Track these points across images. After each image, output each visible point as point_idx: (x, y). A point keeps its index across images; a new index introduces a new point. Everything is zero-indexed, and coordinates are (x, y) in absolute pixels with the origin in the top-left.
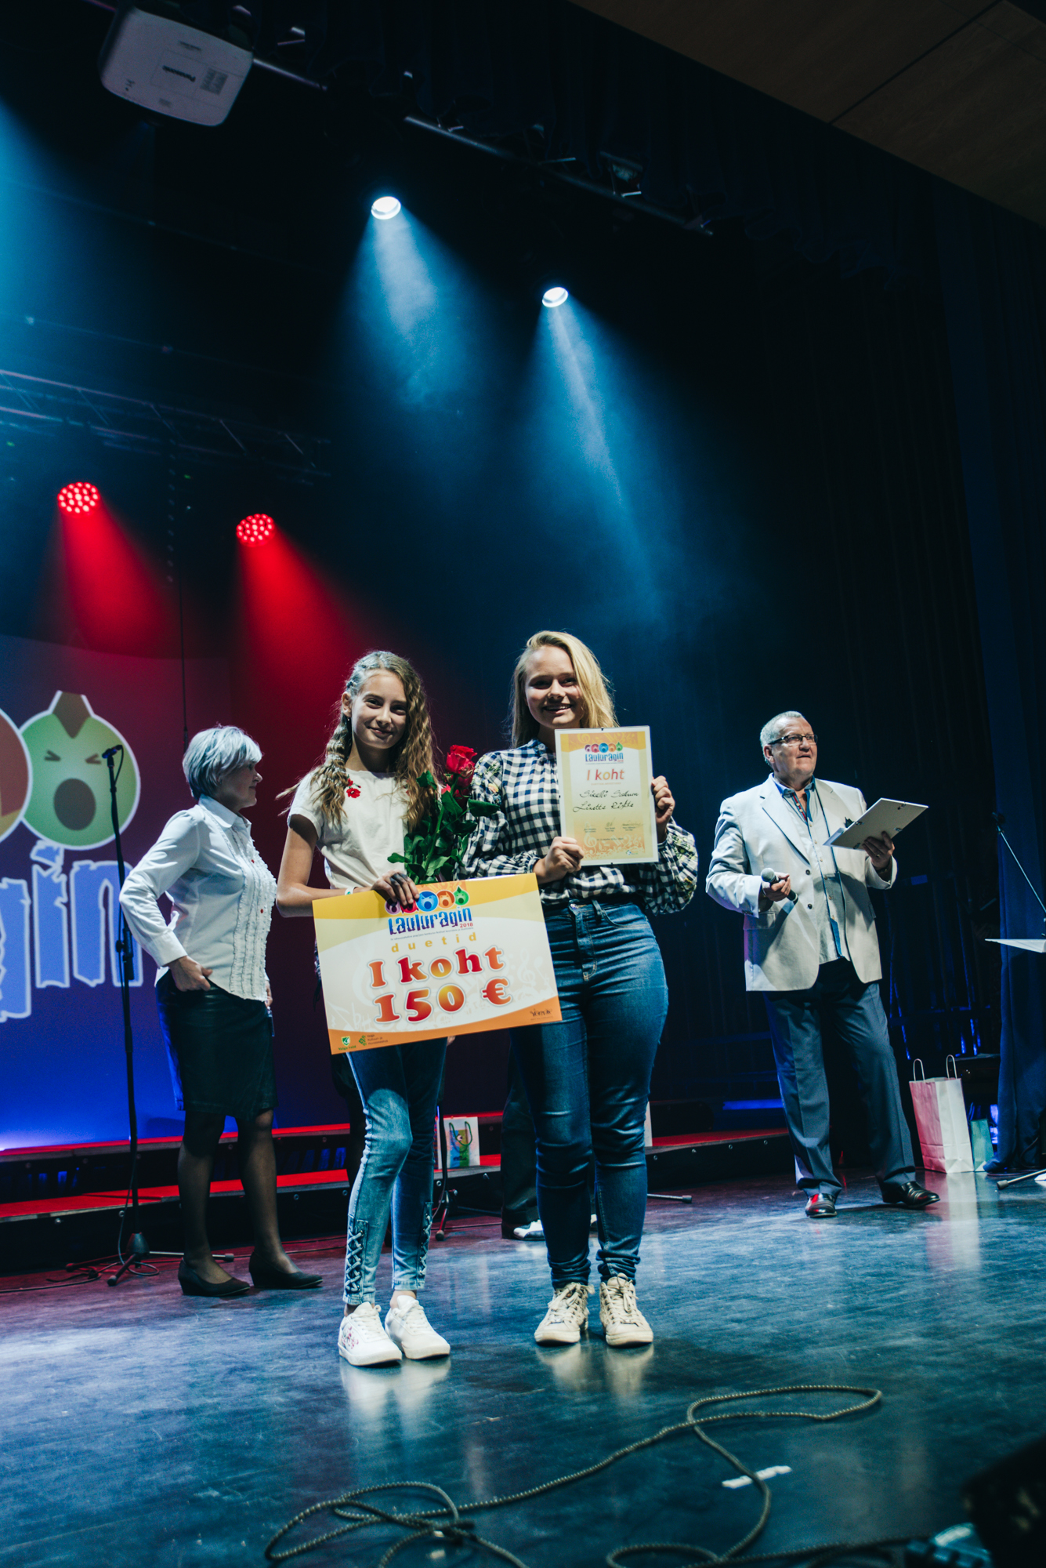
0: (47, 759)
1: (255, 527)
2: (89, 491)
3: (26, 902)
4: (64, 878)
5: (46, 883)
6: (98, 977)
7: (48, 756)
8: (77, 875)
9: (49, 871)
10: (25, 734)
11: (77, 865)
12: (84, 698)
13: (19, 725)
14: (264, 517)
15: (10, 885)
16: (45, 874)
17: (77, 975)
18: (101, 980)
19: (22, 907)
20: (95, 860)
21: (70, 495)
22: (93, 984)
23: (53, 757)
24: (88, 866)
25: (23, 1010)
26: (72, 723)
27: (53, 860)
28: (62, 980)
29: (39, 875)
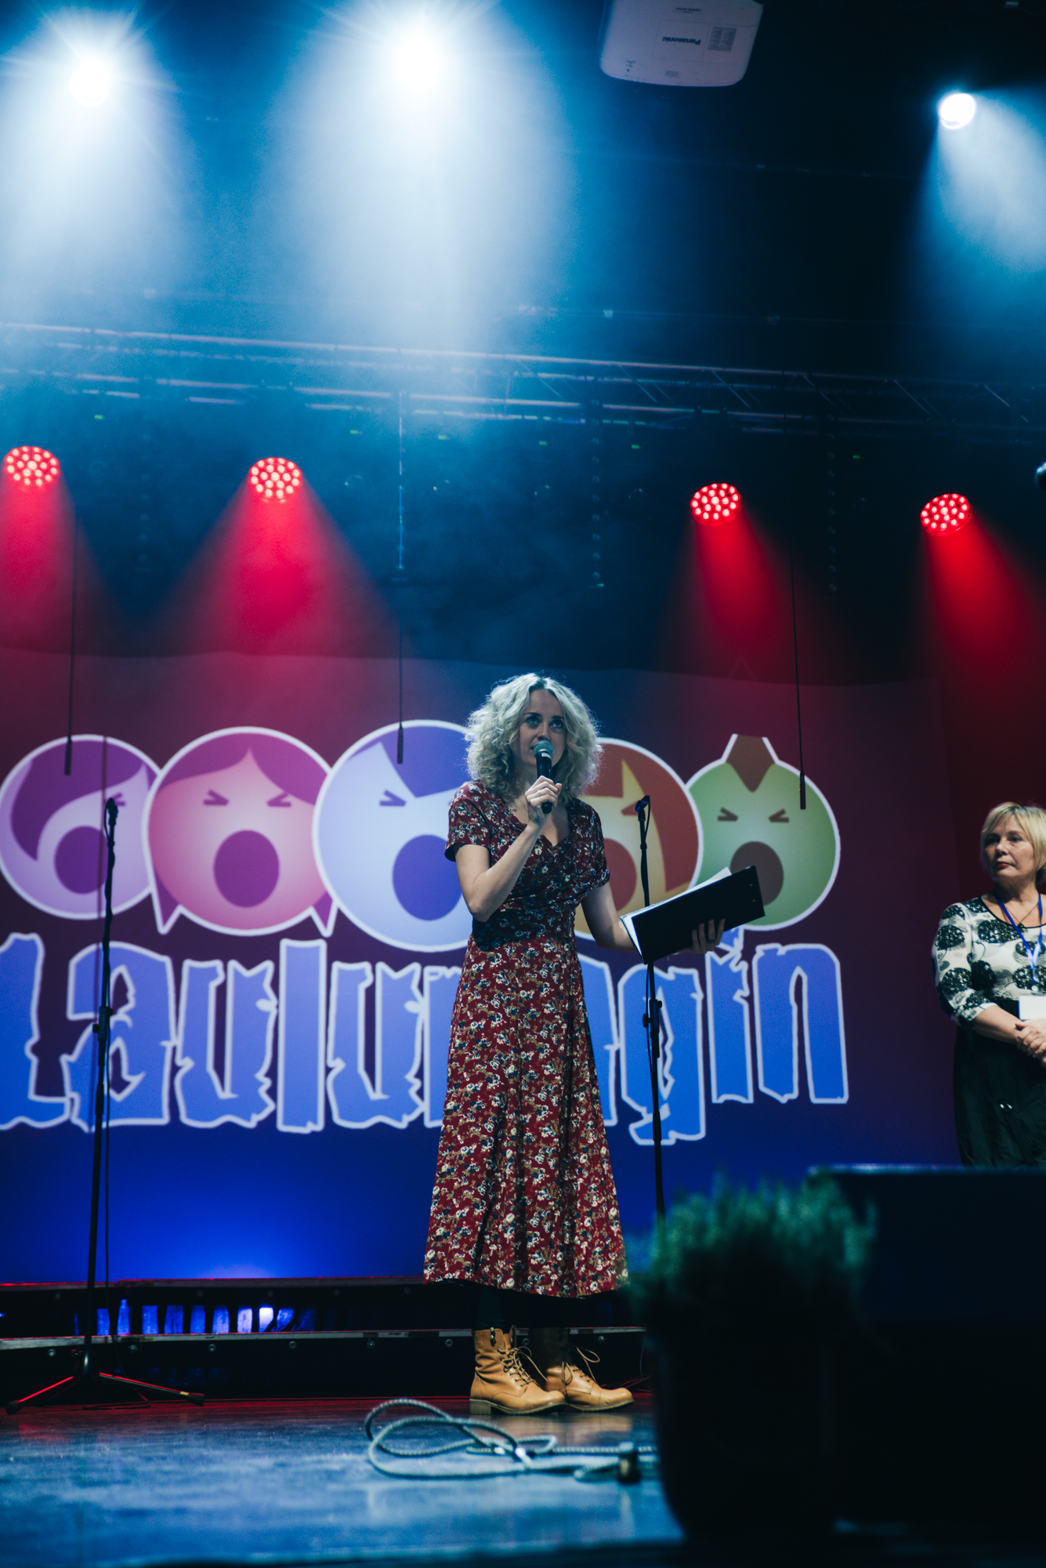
0: (720, 819)
1: (944, 511)
2: (727, 491)
3: (698, 996)
4: (744, 965)
5: (722, 972)
6: (791, 1091)
7: (722, 815)
8: (761, 961)
9: (726, 958)
10: (692, 790)
11: (760, 950)
12: (766, 740)
13: (685, 781)
14: (955, 496)
15: (677, 976)
16: (721, 961)
17: (762, 1088)
18: (795, 1095)
19: (694, 1002)
20: (784, 944)
21: (705, 500)
22: (783, 1099)
23: (728, 817)
24: (776, 950)
25: (697, 1131)
26: (751, 773)
27: (731, 944)
28: (746, 1096)
29: (713, 962)
